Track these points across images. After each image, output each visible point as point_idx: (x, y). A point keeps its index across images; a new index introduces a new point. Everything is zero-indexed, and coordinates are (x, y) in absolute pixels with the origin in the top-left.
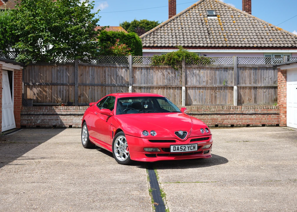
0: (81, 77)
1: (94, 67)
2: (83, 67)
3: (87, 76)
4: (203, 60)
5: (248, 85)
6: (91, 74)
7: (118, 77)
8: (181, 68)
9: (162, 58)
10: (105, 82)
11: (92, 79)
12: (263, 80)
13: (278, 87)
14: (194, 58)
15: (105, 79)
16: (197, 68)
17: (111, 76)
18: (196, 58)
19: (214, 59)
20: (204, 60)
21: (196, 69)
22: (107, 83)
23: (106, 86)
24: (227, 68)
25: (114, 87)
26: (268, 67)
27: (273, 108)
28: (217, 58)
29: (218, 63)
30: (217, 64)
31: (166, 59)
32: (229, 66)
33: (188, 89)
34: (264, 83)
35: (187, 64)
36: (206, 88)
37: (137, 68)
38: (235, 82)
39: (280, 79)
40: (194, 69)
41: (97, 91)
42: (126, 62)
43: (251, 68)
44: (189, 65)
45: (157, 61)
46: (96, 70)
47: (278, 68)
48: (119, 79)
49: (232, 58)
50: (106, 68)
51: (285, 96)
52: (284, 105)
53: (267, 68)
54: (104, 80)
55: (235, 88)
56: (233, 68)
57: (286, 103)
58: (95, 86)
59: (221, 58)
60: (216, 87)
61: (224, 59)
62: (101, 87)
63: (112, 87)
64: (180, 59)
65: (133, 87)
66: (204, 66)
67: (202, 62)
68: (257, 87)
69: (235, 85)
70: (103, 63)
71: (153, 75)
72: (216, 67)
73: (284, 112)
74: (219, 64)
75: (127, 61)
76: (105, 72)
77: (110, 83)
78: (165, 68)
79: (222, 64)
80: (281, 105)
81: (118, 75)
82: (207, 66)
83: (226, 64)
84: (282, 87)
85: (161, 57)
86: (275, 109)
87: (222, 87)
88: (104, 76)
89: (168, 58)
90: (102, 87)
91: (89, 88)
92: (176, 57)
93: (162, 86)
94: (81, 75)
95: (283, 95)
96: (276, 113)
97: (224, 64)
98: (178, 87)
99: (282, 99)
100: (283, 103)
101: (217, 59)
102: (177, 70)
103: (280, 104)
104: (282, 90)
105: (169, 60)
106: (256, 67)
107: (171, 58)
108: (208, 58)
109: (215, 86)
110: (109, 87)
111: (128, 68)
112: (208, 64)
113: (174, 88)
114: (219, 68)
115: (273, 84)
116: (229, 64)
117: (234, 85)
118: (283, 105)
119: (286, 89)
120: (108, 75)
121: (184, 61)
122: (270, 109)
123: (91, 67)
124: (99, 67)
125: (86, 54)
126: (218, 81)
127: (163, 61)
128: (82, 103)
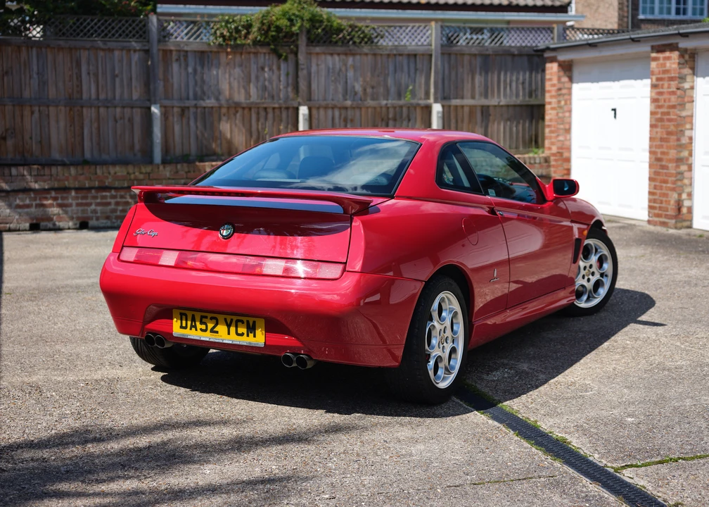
0: (5, 78)
1: (44, 50)
2: (10, 49)
3: (23, 76)
4: (353, 33)
5: (468, 102)
6: (35, 68)
7: (117, 80)
8: (296, 54)
9: (243, 26)
10: (81, 92)
11: (39, 85)
12: (505, 88)
13: (548, 107)
14: (332, 26)
15: (80, 86)
16: (339, 54)
17: (96, 75)
18: (335, 24)
19: (381, 31)
20: (357, 32)
21: (336, 58)
22: (85, 96)
23: (82, 107)
24: (415, 55)
25: (108, 107)
26: (516, 53)
27: (537, 161)
28: (390, 27)
29: (393, 40)
30: (390, 44)
31: (255, 29)
32: (422, 48)
33: (314, 112)
34: (505, 95)
35: (312, 42)
36: (363, 110)
37: (174, 53)
38: (436, 93)
39: (553, 85)
40: (329, 58)
41: (57, 121)
42: (141, 36)
43: (475, 55)
44: (316, 46)
45: (231, 33)
46: (50, 57)
47: (547, 55)
48: (122, 86)
49: (427, 28)
50: (82, 51)
51: (568, 131)
52: (565, 155)
53: (513, 55)
54: (78, 86)
55: (437, 108)
56: (431, 55)
57: (569, 149)
58: (48, 106)
59: (401, 27)
60: (389, 105)
61: (407, 31)
62: (68, 109)
63: (102, 110)
64: (295, 29)
65: (163, 109)
66: (356, 48)
67: (351, 39)
68: (488, 107)
69: (436, 101)
70: (72, 38)
71: (218, 74)
72: (387, 52)
73: (565, 172)
74: (396, 43)
75: (144, 32)
76: (79, 65)
77: (93, 96)
78: (252, 56)
79: (402, 43)
80: (558, 154)
81: (117, 72)
82: (366, 49)
83: (414, 43)
84: (561, 107)
85: (240, 21)
86: (540, 163)
87: (401, 107)
88: (75, 76)
89: (263, 24)
90: (71, 110)
91: (32, 113)
92: (284, 22)
93: (245, 105)
94: (7, 73)
95: (562, 126)
96: (544, 173)
97: (408, 44)
98: (287, 108)
99: (561, 138)
100: (562, 148)
101: (390, 30)
102: (286, 59)
103: (554, 149)
104: (560, 115)
105: (264, 30)
106: (487, 53)
107: (269, 27)
108: (367, 27)
109: (384, 102)
110: (93, 109)
111: (147, 52)
112: (366, 43)
113: (276, 110)
114: (395, 55)
115: (527, 99)
116: (420, 43)
117: (432, 100)
118: (561, 154)
119: (570, 111)
120: (89, 74)
121: (305, 33)
122: (530, 163)
123: (34, 50)
124: (60, 48)
125: (22, 8)
126: (393, 90)
127: (248, 33)
128: (10, 156)
